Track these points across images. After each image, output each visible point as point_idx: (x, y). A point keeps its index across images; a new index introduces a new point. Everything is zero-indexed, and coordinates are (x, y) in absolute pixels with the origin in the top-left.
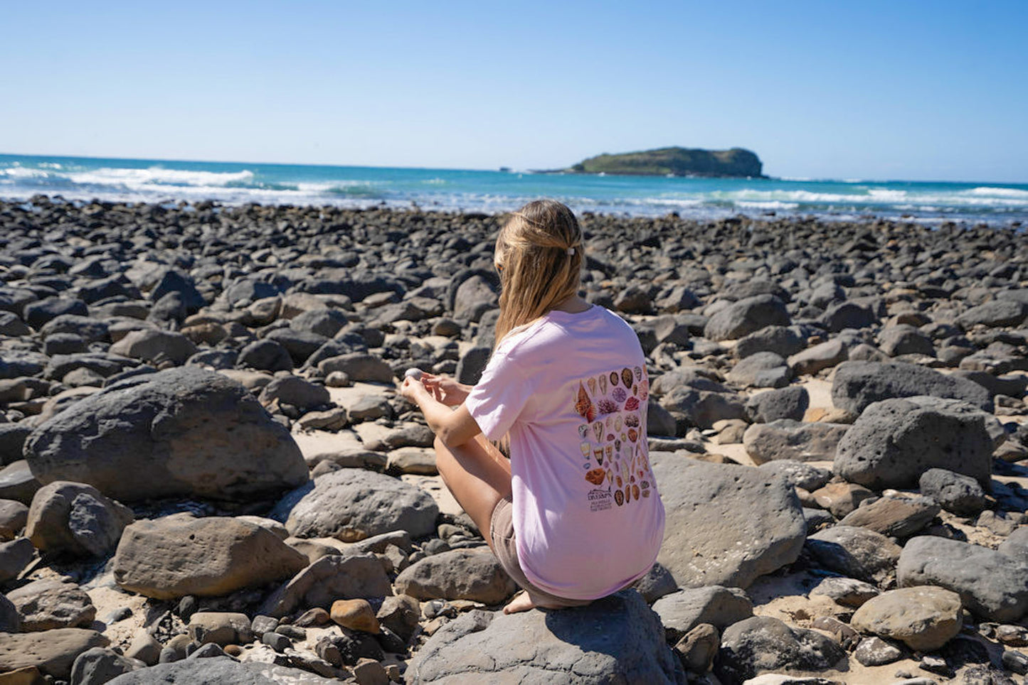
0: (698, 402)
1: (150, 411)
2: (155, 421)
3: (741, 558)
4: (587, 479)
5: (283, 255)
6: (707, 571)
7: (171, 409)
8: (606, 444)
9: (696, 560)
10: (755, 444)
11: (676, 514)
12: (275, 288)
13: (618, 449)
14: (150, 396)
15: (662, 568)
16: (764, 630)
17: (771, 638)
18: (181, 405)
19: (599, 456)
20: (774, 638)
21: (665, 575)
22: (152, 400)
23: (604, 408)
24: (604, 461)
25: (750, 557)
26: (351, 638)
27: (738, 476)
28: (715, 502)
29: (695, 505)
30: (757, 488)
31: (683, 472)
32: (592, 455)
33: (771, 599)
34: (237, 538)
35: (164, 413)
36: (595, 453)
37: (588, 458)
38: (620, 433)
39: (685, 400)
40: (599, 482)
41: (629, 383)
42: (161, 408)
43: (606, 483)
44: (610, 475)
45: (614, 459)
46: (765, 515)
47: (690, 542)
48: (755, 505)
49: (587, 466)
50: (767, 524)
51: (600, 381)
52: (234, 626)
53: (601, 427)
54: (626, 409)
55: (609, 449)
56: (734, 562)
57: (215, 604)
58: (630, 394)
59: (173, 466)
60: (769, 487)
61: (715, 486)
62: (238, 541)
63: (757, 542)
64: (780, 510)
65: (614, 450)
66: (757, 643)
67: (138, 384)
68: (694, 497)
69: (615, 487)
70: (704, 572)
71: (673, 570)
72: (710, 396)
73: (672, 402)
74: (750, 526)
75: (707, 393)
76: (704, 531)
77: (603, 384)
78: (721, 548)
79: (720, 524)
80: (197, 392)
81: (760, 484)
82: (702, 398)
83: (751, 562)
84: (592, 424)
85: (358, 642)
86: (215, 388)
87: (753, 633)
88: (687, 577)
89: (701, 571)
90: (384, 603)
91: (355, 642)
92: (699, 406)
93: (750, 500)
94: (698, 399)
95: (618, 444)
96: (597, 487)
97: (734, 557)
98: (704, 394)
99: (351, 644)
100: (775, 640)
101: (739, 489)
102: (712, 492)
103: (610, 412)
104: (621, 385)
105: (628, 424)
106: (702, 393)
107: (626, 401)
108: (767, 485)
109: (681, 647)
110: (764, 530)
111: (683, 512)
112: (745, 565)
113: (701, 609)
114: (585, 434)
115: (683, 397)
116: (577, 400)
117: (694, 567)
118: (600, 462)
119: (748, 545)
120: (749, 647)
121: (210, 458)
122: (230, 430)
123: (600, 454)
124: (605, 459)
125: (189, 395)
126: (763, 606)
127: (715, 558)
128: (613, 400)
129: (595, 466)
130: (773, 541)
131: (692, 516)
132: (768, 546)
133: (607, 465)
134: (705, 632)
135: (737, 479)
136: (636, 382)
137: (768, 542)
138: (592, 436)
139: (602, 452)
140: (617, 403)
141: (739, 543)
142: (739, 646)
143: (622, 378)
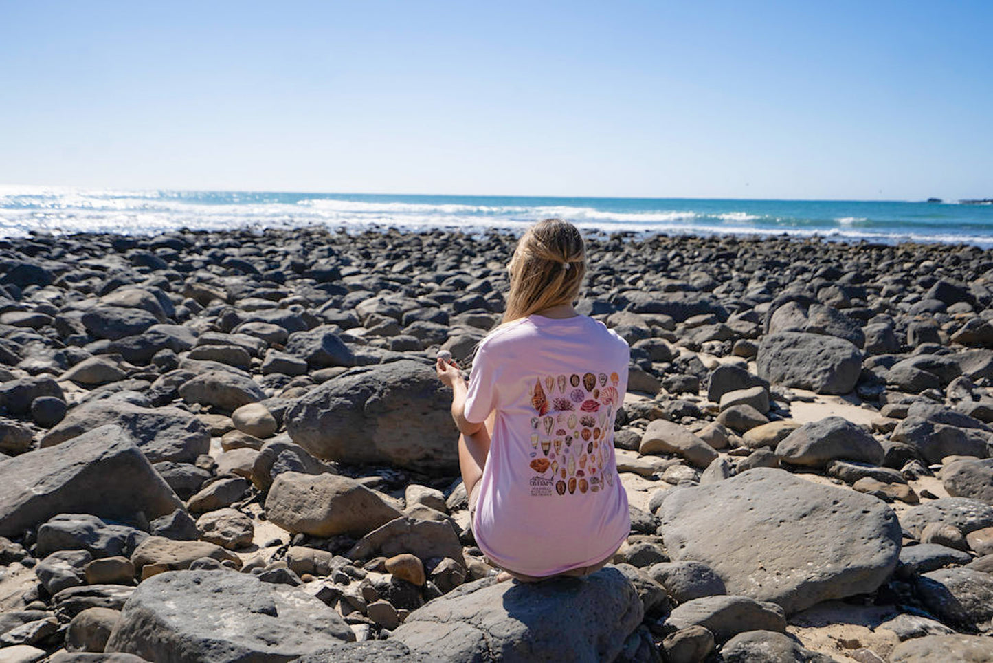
0: (931, 434)
1: (366, 394)
2: (368, 401)
3: (805, 578)
4: (532, 466)
5: (655, 279)
6: (764, 585)
7: (381, 393)
8: (554, 437)
9: (759, 573)
10: (953, 480)
11: (759, 527)
12: (613, 307)
13: (569, 444)
14: (368, 382)
15: (711, 574)
16: (765, 644)
17: (769, 652)
18: (389, 390)
19: (546, 447)
20: (773, 653)
21: (711, 582)
22: (369, 384)
23: (559, 405)
24: (550, 453)
25: (816, 578)
26: (394, 585)
27: (838, 500)
28: (803, 521)
29: (781, 522)
30: (853, 514)
31: (784, 490)
32: (539, 446)
33: (829, 623)
34: (338, 493)
35: (375, 396)
36: (542, 444)
37: (535, 448)
38: (574, 430)
39: (915, 431)
40: (543, 470)
41: (590, 385)
42: (375, 391)
43: (549, 473)
44: (555, 466)
45: (561, 452)
46: (851, 541)
47: (759, 556)
48: (844, 530)
49: (533, 455)
50: (849, 550)
51: (558, 380)
52: (316, 560)
53: (551, 422)
54: (582, 409)
55: (558, 443)
56: (795, 582)
57: (320, 544)
58: (589, 396)
59: (375, 439)
60: (867, 515)
61: (810, 506)
62: (338, 495)
63: (829, 566)
64: (870, 539)
65: (564, 443)
66: (753, 655)
67: (365, 371)
68: (784, 514)
69: (558, 478)
70: (760, 585)
71: (731, 579)
72: (945, 429)
73: (901, 432)
74: (829, 549)
75: (942, 426)
76: (780, 547)
77: (561, 384)
78: (789, 566)
79: (798, 544)
80: (404, 381)
81: (858, 511)
82: (936, 431)
83: (815, 583)
84: (542, 417)
85: (399, 589)
86: (418, 378)
87: (752, 644)
88: (742, 587)
89: (758, 584)
90: (441, 563)
91: (395, 589)
92: (931, 439)
93: (839, 524)
94: (933, 431)
95: (569, 441)
96: (540, 475)
97: (800, 576)
98: (939, 427)
99: (392, 590)
100: (772, 656)
101: (834, 512)
102: (804, 512)
103: (563, 409)
104: (581, 386)
105: (584, 424)
106: (936, 425)
107: (583, 402)
108: (865, 512)
109: (666, 643)
110: (842, 556)
111: (766, 527)
112: (806, 586)
113: (711, 614)
114: (536, 426)
115: (914, 428)
116: (533, 394)
117: (753, 580)
118: (546, 452)
119: (818, 567)
120: (742, 657)
121: (406, 435)
122: (425, 414)
123: (547, 446)
124: (552, 451)
125: (396, 382)
126: (815, 629)
127: (778, 574)
128: (570, 400)
129: (540, 456)
130: (848, 567)
131: (773, 531)
132: (840, 571)
133: (553, 456)
134: (693, 633)
135: (835, 502)
136: (598, 386)
137: (842, 566)
138: (542, 427)
139: (549, 444)
140: (573, 403)
141: (810, 564)
142: (731, 653)
143: (584, 381)
